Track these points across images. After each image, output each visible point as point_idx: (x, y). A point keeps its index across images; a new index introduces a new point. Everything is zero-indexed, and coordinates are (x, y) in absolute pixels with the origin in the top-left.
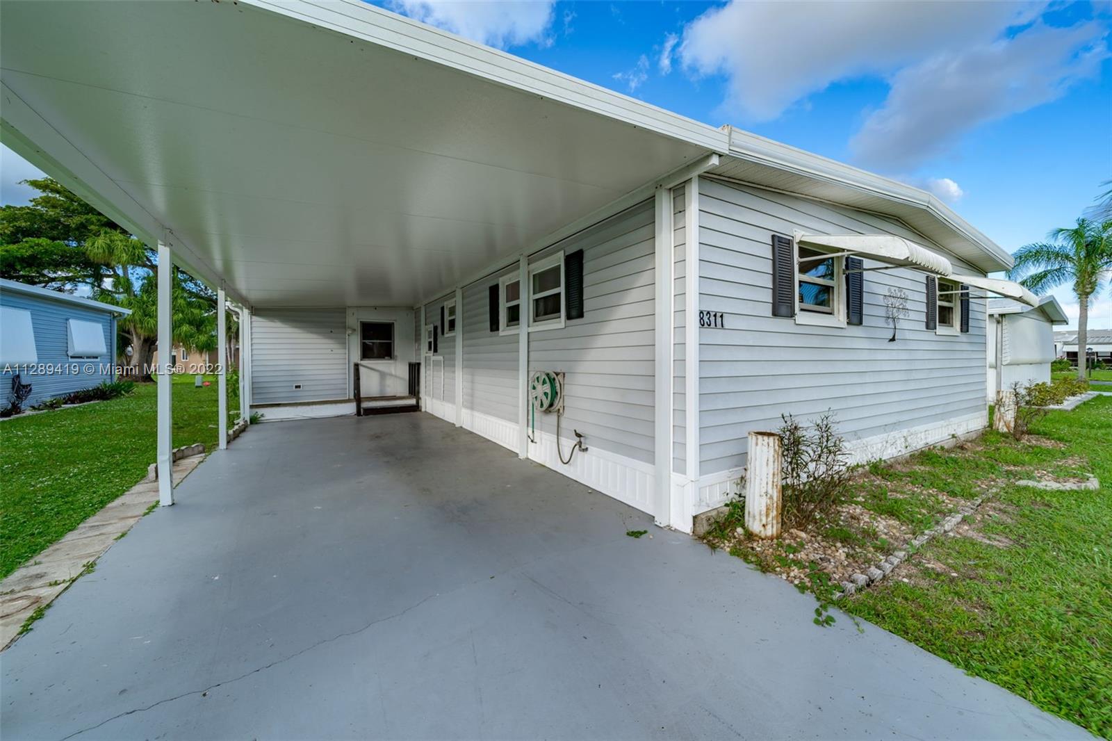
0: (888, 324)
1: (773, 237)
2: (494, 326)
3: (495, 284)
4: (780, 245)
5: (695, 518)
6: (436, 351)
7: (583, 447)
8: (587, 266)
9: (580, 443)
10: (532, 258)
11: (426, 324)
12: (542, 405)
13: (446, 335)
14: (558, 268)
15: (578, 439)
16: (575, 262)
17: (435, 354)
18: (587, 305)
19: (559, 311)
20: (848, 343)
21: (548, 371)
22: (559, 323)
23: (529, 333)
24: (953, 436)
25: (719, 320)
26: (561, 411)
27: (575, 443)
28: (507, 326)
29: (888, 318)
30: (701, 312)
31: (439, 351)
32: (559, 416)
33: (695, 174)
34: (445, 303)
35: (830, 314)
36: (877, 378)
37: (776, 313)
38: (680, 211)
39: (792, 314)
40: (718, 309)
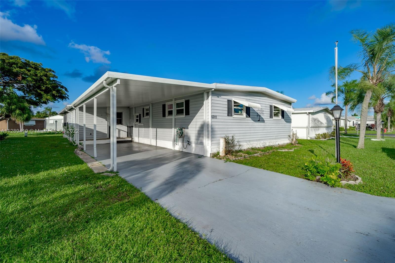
0: (258, 117)
1: (228, 100)
2: (164, 115)
3: (164, 104)
4: (229, 101)
5: (211, 154)
6: (140, 122)
7: (189, 144)
8: (190, 104)
9: (188, 143)
10: (176, 99)
11: (135, 113)
12: (179, 135)
13: (145, 117)
14: (183, 103)
15: (188, 142)
16: (187, 102)
17: (140, 123)
18: (190, 112)
19: (183, 113)
20: (246, 121)
21: (181, 127)
22: (183, 116)
23: (175, 118)
24: (279, 144)
25: (216, 117)
26: (184, 137)
27: (187, 144)
28: (168, 116)
29: (258, 115)
30: (212, 116)
31: (141, 122)
32: (183, 138)
33: (211, 91)
34: (145, 107)
35: (242, 115)
36: (254, 129)
37: (228, 116)
38: (208, 97)
39: (232, 116)
40: (216, 115)
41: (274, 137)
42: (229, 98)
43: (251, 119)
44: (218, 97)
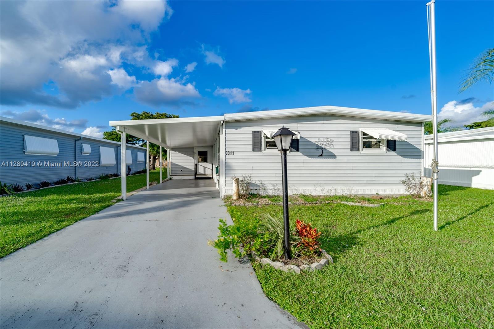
0: (318, 150)
1: (253, 131)
4: (256, 133)
5: (224, 195)
20: (291, 157)
24: (377, 194)
25: (232, 153)
29: (318, 148)
30: (226, 152)
37: (254, 151)
39: (260, 150)
40: (232, 150)
41: (365, 182)
42: (256, 128)
43: (301, 154)
44: (237, 130)
